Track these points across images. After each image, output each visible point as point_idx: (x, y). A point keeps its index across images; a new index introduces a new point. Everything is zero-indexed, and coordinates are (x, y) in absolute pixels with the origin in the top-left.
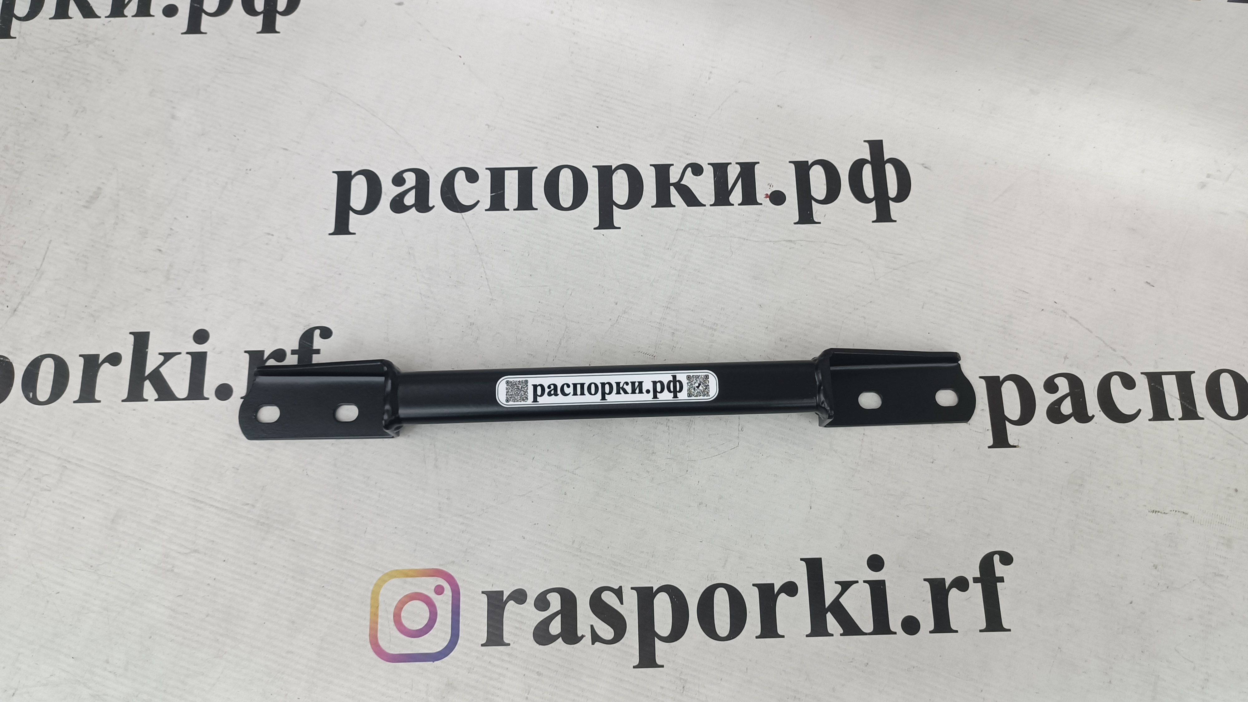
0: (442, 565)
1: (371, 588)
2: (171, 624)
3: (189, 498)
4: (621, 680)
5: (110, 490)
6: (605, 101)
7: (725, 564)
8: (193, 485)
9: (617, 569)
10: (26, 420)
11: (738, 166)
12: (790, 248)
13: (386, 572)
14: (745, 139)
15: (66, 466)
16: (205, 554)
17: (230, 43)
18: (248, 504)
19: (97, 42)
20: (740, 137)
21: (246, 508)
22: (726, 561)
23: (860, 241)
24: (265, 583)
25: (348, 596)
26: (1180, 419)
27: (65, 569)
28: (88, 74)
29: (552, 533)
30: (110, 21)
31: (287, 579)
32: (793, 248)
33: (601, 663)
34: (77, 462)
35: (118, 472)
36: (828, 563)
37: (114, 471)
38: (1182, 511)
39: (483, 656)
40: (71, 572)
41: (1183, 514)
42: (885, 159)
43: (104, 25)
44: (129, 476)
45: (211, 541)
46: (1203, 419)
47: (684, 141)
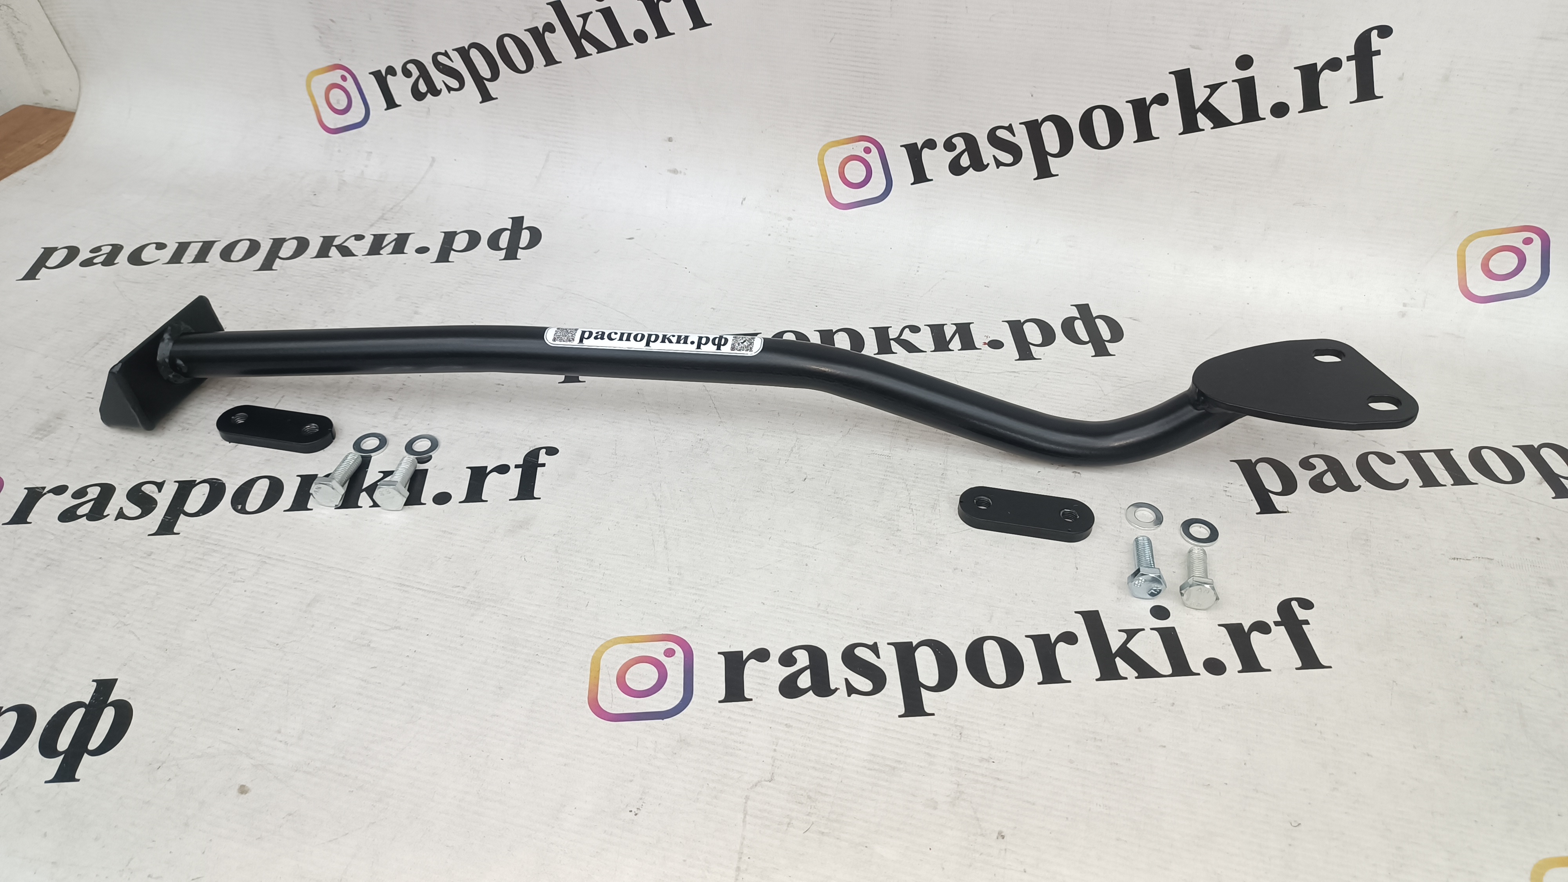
0: (670, 631)
1: (592, 654)
2: (360, 694)
3: (395, 583)
4: (886, 729)
5: (310, 579)
6: (821, 290)
7: (991, 619)
8: (401, 572)
9: (870, 628)
10: (229, 526)
11: (954, 326)
12: (1015, 377)
13: (609, 639)
14: (957, 309)
15: (265, 562)
16: (407, 630)
17: (476, 267)
18: (459, 586)
19: (352, 270)
20: (953, 308)
21: (457, 589)
22: (992, 616)
23: (1082, 370)
24: (471, 654)
25: (564, 662)
26: (1452, 485)
27: (246, 648)
28: (340, 289)
29: (794, 598)
30: (366, 258)
31: (496, 649)
32: (1018, 376)
33: (861, 714)
34: (279, 558)
35: (322, 565)
36: (1107, 614)
37: (317, 564)
38: (1486, 557)
39: (721, 712)
40: (253, 651)
41: (1488, 560)
42: (1094, 316)
43: (360, 260)
44: (333, 567)
45: (415, 618)
46: (1476, 484)
47: (900, 312)
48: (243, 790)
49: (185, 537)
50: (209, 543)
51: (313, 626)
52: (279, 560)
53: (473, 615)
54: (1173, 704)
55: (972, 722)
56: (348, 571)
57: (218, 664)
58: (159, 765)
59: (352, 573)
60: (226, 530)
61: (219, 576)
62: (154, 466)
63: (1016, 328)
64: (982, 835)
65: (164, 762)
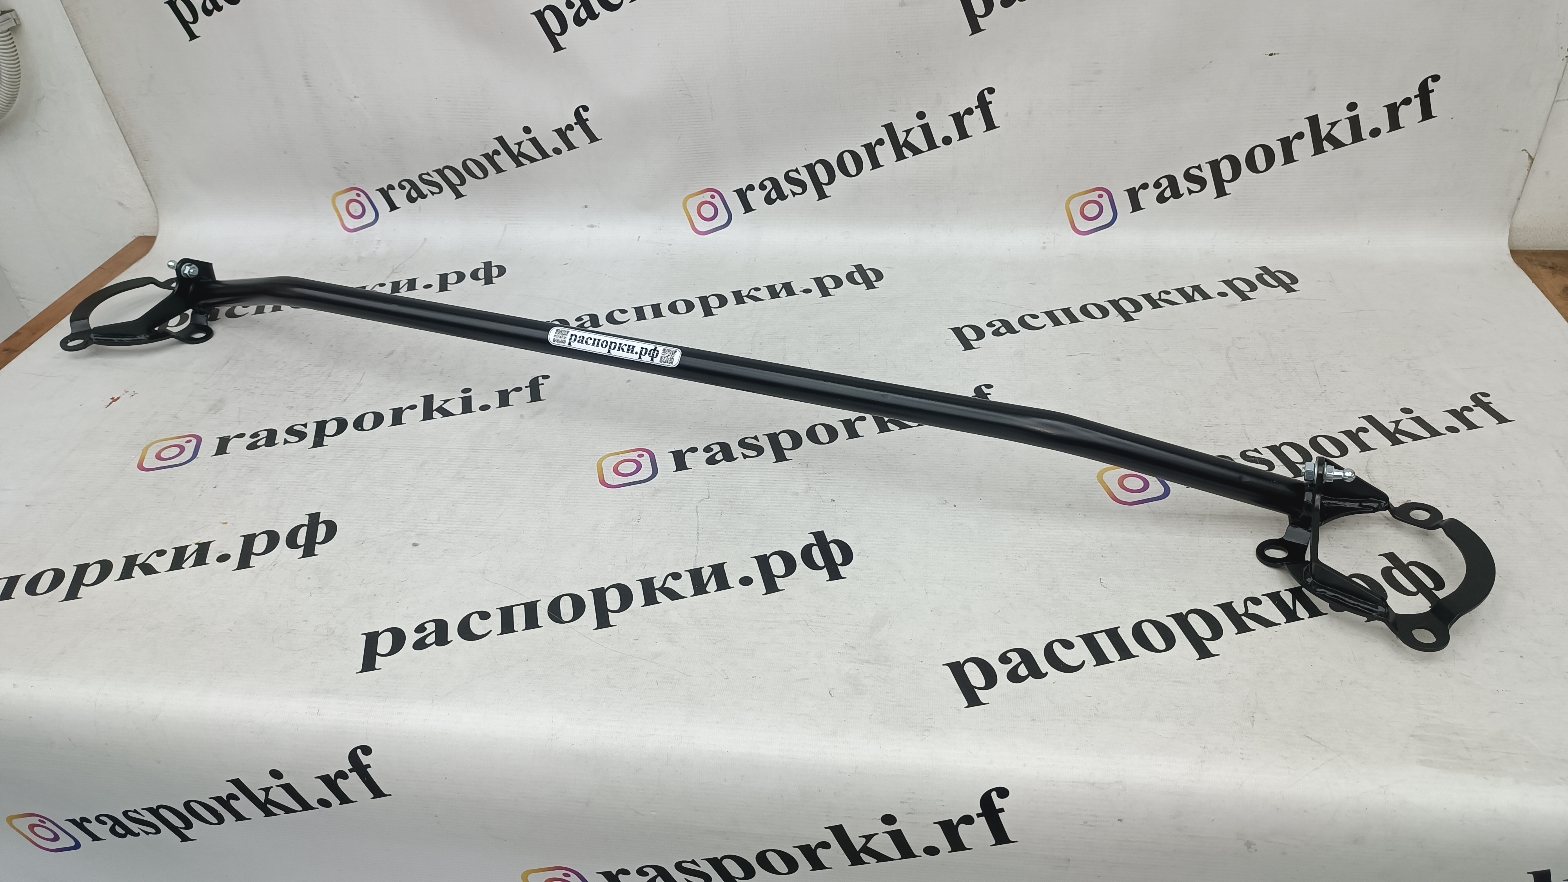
48: (415, 545)
49: (332, 447)
50: (348, 447)
51: (427, 474)
52: (395, 449)
53: (521, 456)
54: (919, 438)
55: (813, 460)
56: (439, 448)
57: (378, 497)
58: (361, 542)
59: (443, 448)
60: (356, 440)
61: (362, 460)
62: (296, 417)
63: (819, 281)
64: (823, 502)
65: (364, 541)
